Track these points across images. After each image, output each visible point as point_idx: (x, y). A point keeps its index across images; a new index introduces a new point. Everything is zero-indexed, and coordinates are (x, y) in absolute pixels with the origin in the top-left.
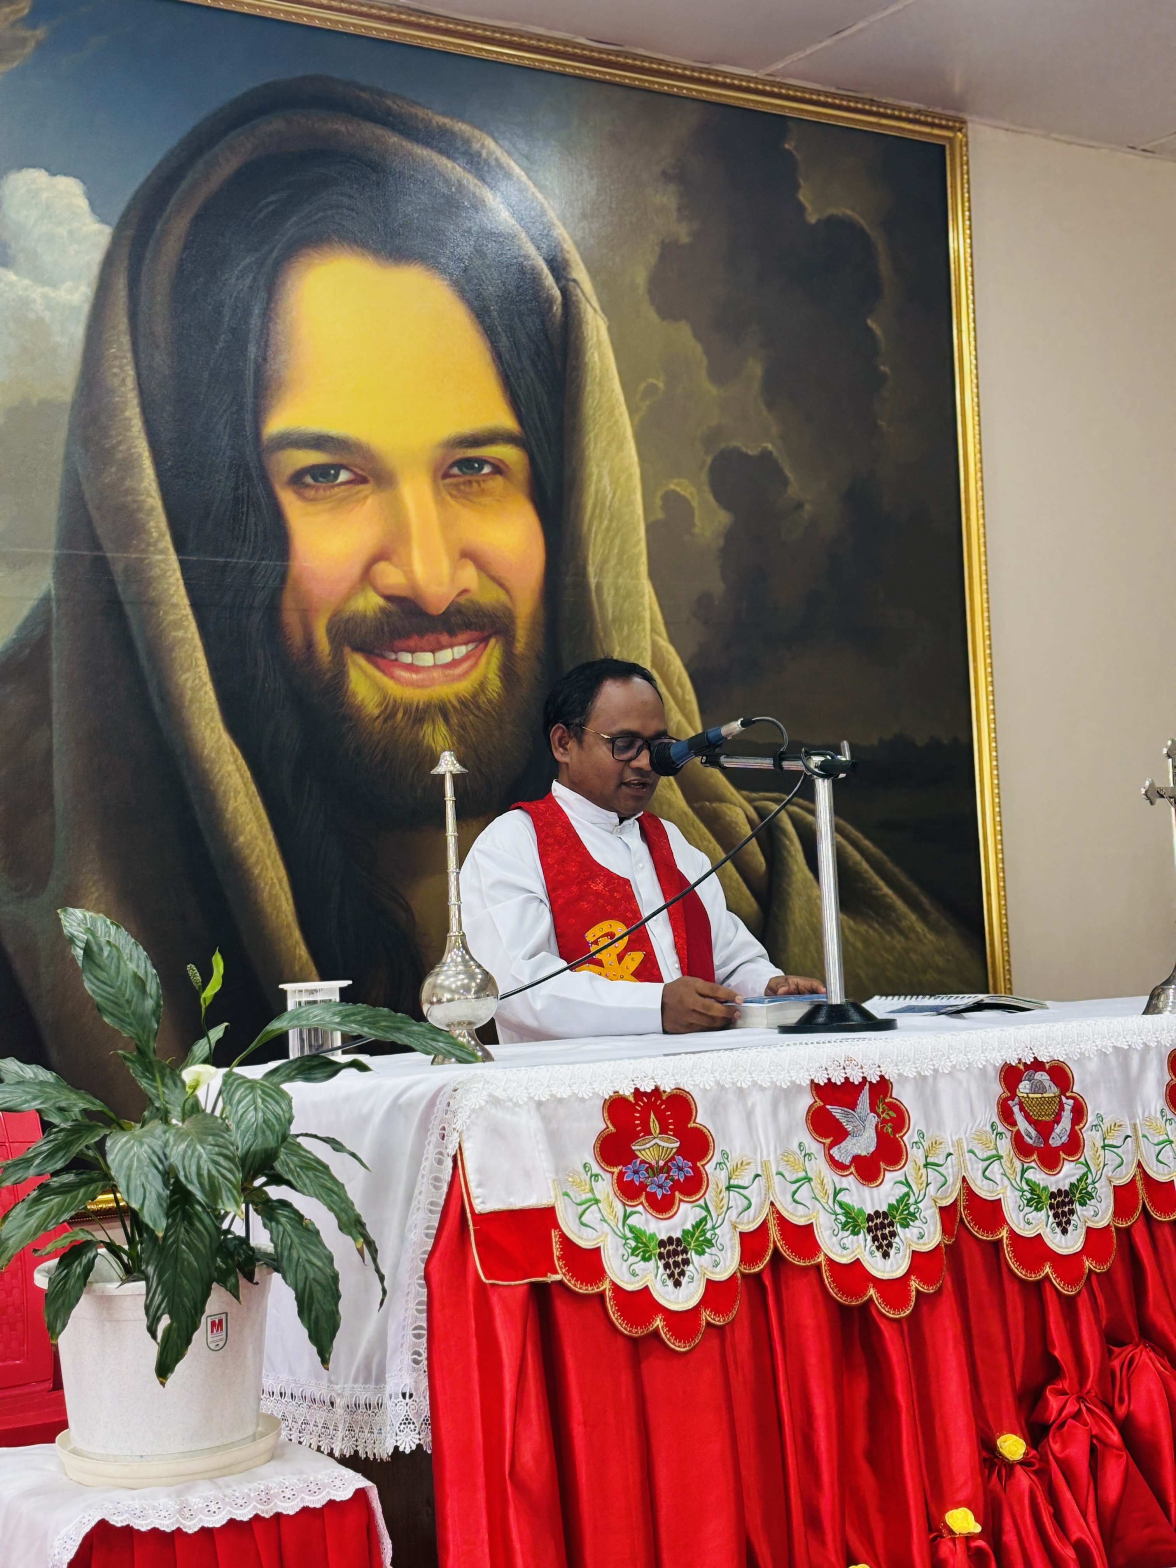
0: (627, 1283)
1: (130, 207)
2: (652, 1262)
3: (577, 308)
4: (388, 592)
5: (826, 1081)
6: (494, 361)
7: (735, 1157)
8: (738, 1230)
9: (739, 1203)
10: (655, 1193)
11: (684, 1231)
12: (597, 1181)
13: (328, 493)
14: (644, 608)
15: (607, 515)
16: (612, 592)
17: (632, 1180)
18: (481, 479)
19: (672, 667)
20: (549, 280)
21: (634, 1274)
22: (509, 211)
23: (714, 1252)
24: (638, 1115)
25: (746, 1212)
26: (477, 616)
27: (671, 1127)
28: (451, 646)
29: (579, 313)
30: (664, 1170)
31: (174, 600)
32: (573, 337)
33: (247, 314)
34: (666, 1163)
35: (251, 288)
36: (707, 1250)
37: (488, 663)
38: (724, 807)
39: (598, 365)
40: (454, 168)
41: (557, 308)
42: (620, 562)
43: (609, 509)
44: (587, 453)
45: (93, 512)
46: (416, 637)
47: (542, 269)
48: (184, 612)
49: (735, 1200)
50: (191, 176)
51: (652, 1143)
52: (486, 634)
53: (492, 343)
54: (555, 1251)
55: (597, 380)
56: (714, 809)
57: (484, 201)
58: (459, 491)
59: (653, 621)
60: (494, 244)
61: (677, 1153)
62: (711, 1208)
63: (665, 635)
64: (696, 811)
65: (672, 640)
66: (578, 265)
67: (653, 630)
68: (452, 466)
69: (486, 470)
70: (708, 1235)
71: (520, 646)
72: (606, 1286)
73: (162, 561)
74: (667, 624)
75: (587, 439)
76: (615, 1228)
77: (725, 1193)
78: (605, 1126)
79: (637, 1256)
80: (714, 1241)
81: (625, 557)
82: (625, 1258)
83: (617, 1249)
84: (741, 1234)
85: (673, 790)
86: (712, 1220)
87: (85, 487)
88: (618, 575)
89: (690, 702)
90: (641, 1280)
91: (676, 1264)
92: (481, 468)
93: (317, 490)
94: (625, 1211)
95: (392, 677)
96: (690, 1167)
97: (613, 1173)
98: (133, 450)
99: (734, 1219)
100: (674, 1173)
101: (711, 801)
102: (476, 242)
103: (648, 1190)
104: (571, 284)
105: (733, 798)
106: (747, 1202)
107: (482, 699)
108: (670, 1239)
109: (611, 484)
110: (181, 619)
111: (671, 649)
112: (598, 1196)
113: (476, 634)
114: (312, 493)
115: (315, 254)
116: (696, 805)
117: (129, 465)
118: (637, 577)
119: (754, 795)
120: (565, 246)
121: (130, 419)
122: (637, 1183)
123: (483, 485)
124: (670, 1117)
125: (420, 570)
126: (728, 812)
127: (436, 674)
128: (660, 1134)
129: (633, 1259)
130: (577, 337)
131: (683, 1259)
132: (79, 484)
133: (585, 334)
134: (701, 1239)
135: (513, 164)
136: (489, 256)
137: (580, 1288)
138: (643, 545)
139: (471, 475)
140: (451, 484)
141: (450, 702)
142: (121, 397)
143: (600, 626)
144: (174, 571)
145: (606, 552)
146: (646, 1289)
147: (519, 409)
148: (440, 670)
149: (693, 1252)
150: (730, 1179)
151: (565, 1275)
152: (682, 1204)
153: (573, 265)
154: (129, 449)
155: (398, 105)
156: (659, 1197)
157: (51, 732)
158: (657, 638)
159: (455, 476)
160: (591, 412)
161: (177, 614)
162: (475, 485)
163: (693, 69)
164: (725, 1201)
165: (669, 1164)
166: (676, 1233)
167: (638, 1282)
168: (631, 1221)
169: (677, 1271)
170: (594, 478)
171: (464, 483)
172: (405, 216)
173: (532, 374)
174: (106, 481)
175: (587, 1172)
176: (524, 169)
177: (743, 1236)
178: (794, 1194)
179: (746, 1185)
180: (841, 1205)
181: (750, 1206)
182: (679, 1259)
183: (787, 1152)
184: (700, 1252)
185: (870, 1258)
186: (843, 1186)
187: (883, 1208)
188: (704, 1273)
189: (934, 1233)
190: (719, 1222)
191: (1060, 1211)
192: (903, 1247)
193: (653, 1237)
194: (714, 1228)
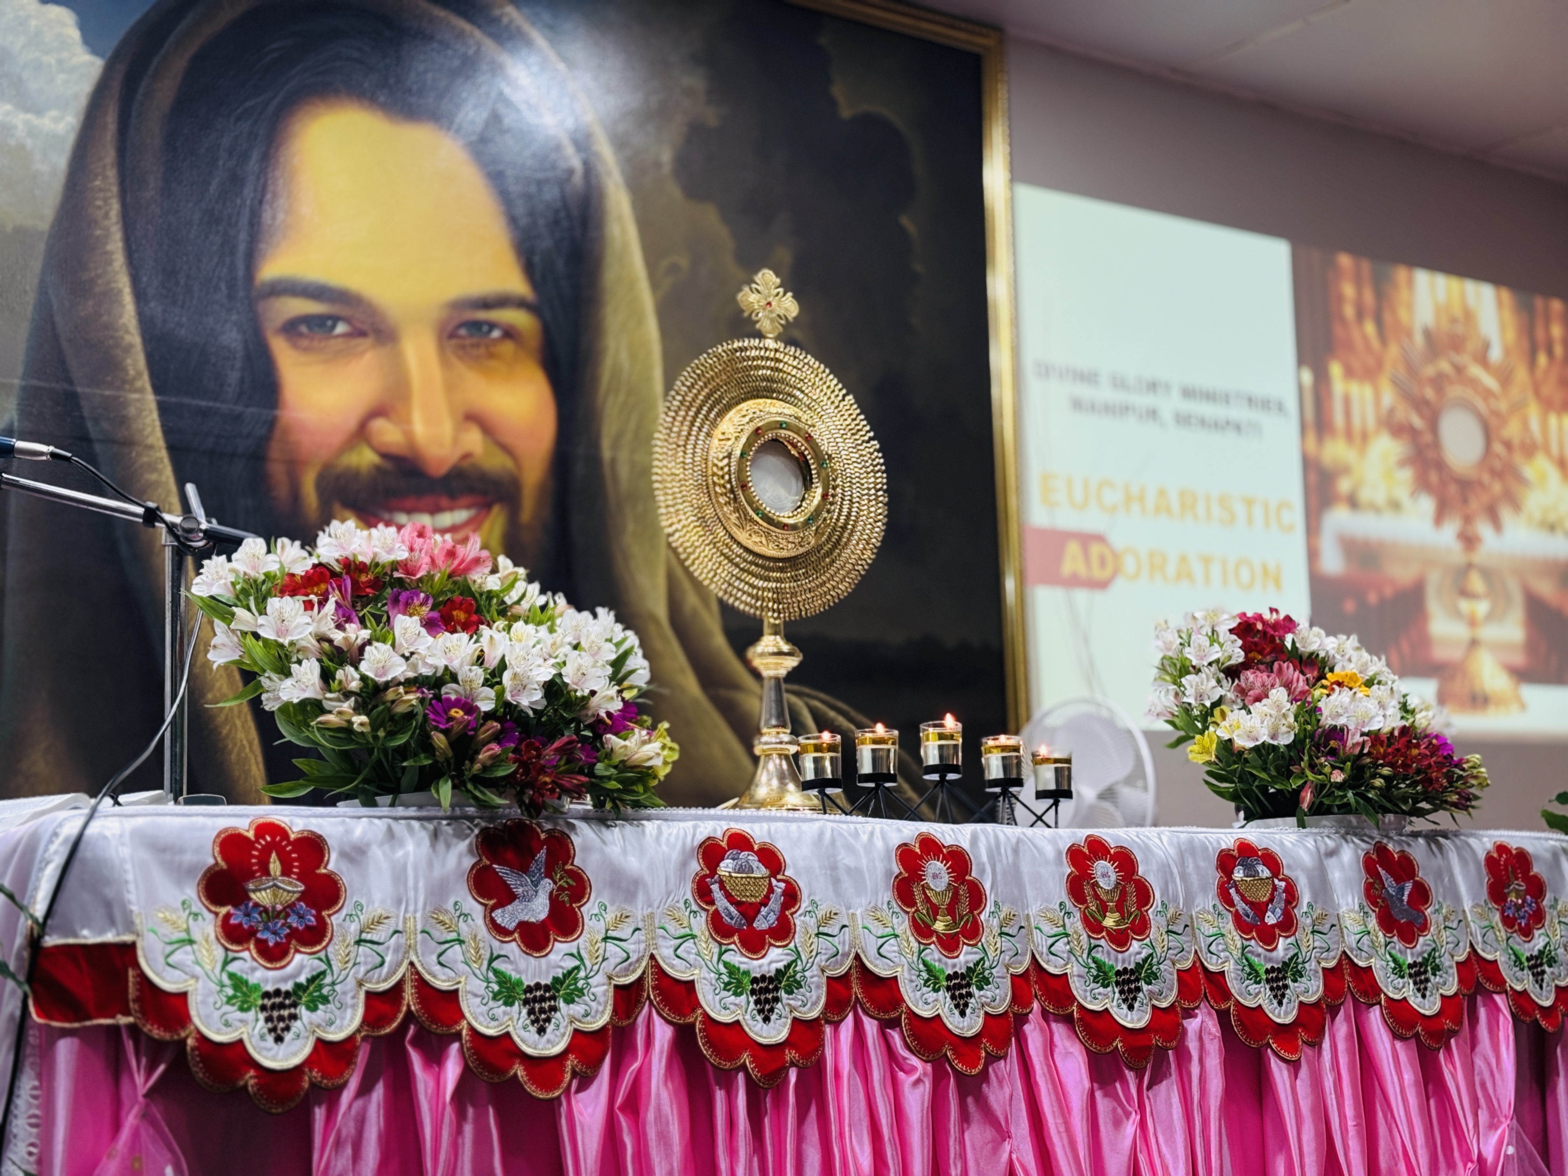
0: (215, 1033)
2: (252, 1013)
7: (371, 911)
8: (365, 989)
9: (370, 959)
10: (266, 940)
11: (296, 984)
12: (195, 920)
17: (241, 923)
21: (226, 1025)
23: (329, 1010)
24: (257, 854)
25: (377, 970)
27: (296, 870)
30: (282, 916)
34: (285, 908)
36: (321, 1006)
49: (365, 956)
51: (270, 884)
54: (130, 990)
61: (300, 899)
62: (333, 962)
70: (325, 991)
72: (189, 1034)
76: (209, 972)
77: (353, 947)
78: (215, 861)
79: (234, 1005)
80: (330, 998)
82: (218, 1005)
83: (209, 996)
84: (367, 993)
86: (333, 975)
90: (234, 1032)
91: (281, 1018)
96: (313, 916)
97: (217, 913)
99: (360, 976)
100: (293, 920)
103: (259, 935)
106: (379, 959)
108: (277, 992)
112: (194, 937)
122: (247, 928)
124: (295, 860)
128: (281, 875)
129: (227, 1008)
131: (290, 1014)
134: (315, 994)
137: (157, 1034)
146: (239, 1043)
149: (304, 1007)
150: (362, 932)
151: (139, 1018)
152: (298, 955)
156: (271, 945)
164: (352, 956)
165: (288, 910)
166: (285, 985)
167: (231, 1033)
168: (231, 967)
169: (281, 1025)
175: (186, 909)
177: (371, 996)
178: (440, 955)
179: (381, 941)
180: (496, 972)
181: (382, 964)
182: (285, 1013)
183: (439, 909)
184: (312, 1007)
185: (522, 1033)
186: (502, 953)
187: (546, 981)
188: (314, 1031)
189: (603, 1012)
190: (341, 978)
191: (763, 997)
192: (563, 1024)
193: (257, 987)
194: (333, 984)
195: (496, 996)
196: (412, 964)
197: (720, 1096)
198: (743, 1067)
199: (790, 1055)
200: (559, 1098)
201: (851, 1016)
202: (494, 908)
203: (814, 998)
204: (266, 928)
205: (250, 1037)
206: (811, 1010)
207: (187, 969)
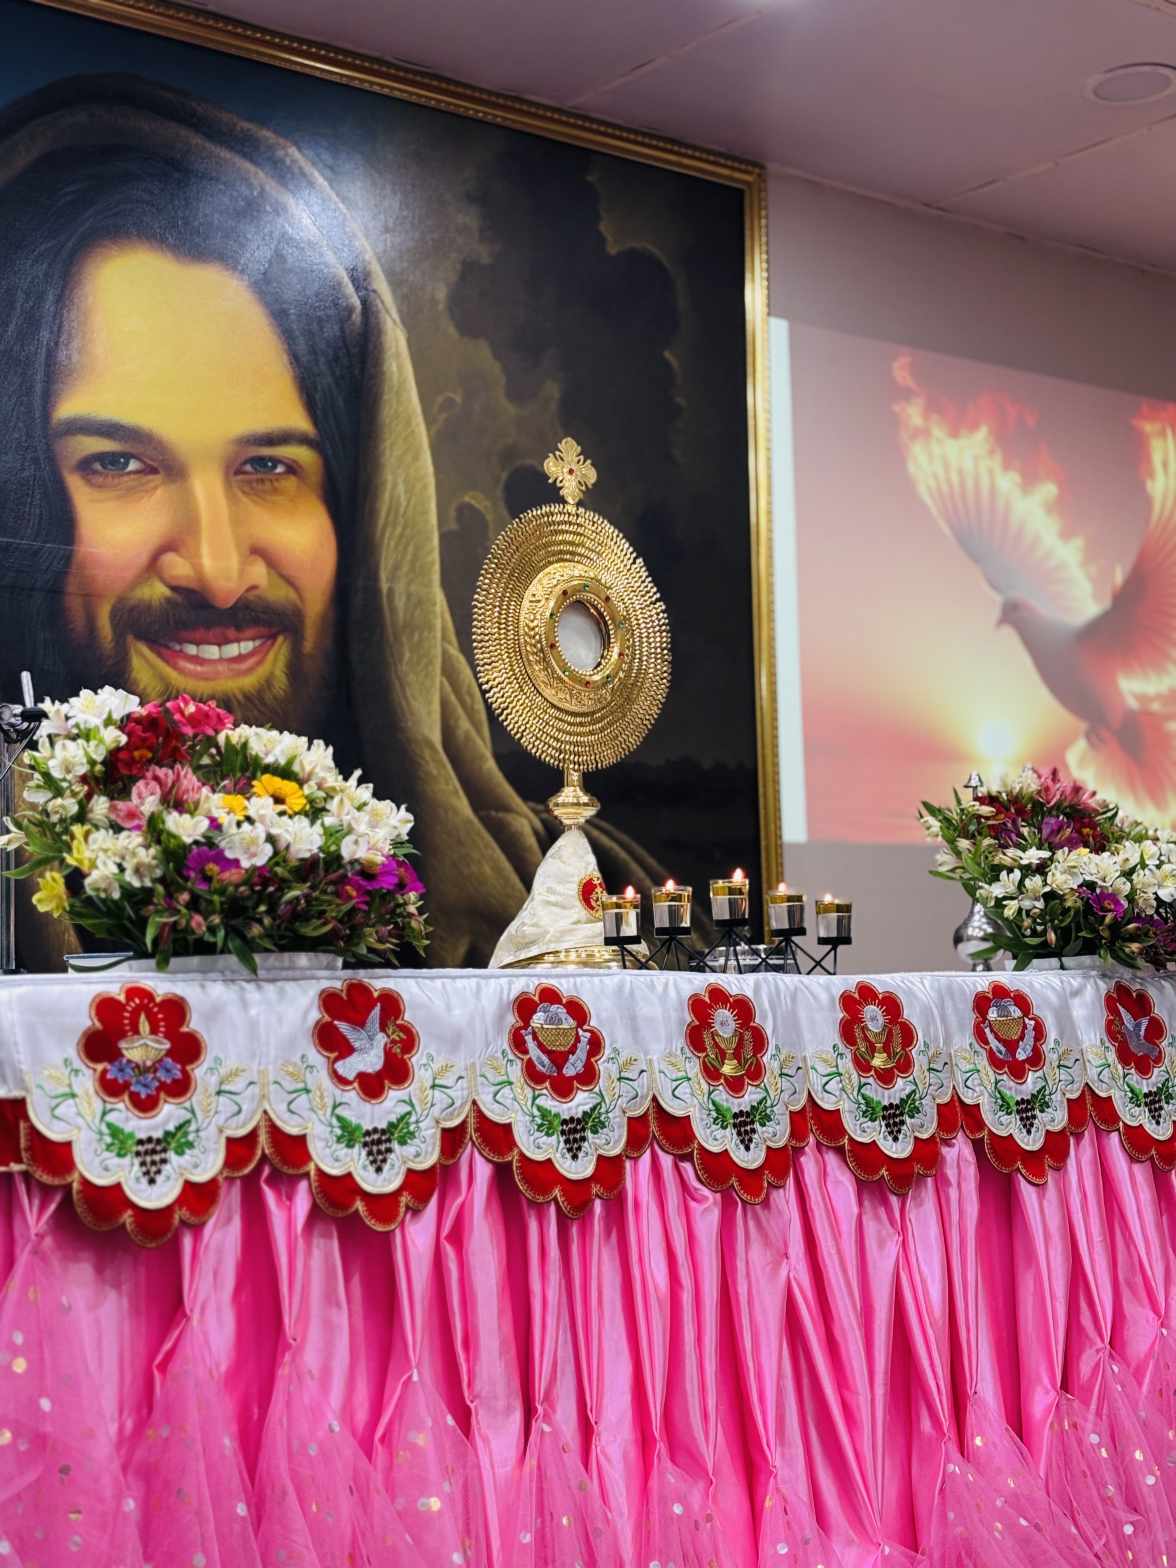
0: (97, 1178)
2: (127, 1159)
7: (229, 1064)
8: (225, 1135)
9: (228, 1108)
10: (139, 1093)
11: (165, 1132)
12: (76, 1076)
15: (401, 521)
17: (116, 1078)
18: (274, 478)
21: (106, 1170)
23: (195, 1154)
24: (127, 1015)
25: (235, 1119)
27: (162, 1029)
30: (151, 1071)
34: (154, 1064)
36: (187, 1151)
49: (224, 1105)
51: (140, 1043)
54: (22, 1139)
61: (167, 1055)
62: (197, 1111)
68: (245, 463)
70: (190, 1138)
72: (74, 1179)
76: (90, 1123)
77: (214, 1099)
78: (92, 1023)
79: (112, 1151)
80: (195, 1144)
82: (98, 1152)
83: (91, 1144)
84: (228, 1138)
86: (197, 1123)
90: (113, 1176)
91: (153, 1163)
94: (105, 1108)
96: (178, 1070)
97: (96, 1070)
100: (161, 1074)
103: (132, 1088)
106: (238, 1107)
108: (149, 1139)
109: (406, 491)
112: (76, 1091)
122: (121, 1082)
124: (163, 1020)
128: (148, 1035)
129: (106, 1154)
131: (161, 1159)
134: (182, 1140)
137: (47, 1179)
139: (265, 473)
140: (243, 481)
146: (118, 1186)
149: (173, 1153)
150: (221, 1083)
151: (30, 1165)
152: (166, 1105)
156: (143, 1097)
162: (268, 484)
164: (213, 1105)
165: (157, 1065)
166: (156, 1133)
167: (110, 1177)
168: (109, 1118)
169: (153, 1169)
170: (389, 485)
175: (67, 1067)
177: (230, 1141)
178: (290, 1103)
179: (238, 1091)
180: (339, 1119)
181: (239, 1111)
182: (157, 1158)
183: (287, 1062)
184: (180, 1153)
185: (362, 1172)
186: (344, 1100)
187: (383, 1125)
188: (182, 1174)
189: (432, 1153)
190: (204, 1126)
191: (571, 1137)
192: (397, 1164)
193: (131, 1135)
194: (198, 1131)
195: (339, 1139)
196: (265, 1112)
197: (533, 1226)
198: (555, 1200)
199: (595, 1189)
200: (393, 1231)
201: (648, 1153)
202: (336, 1060)
203: (616, 1137)
204: (138, 1082)
205: (127, 1180)
206: (613, 1148)
207: (71, 1121)
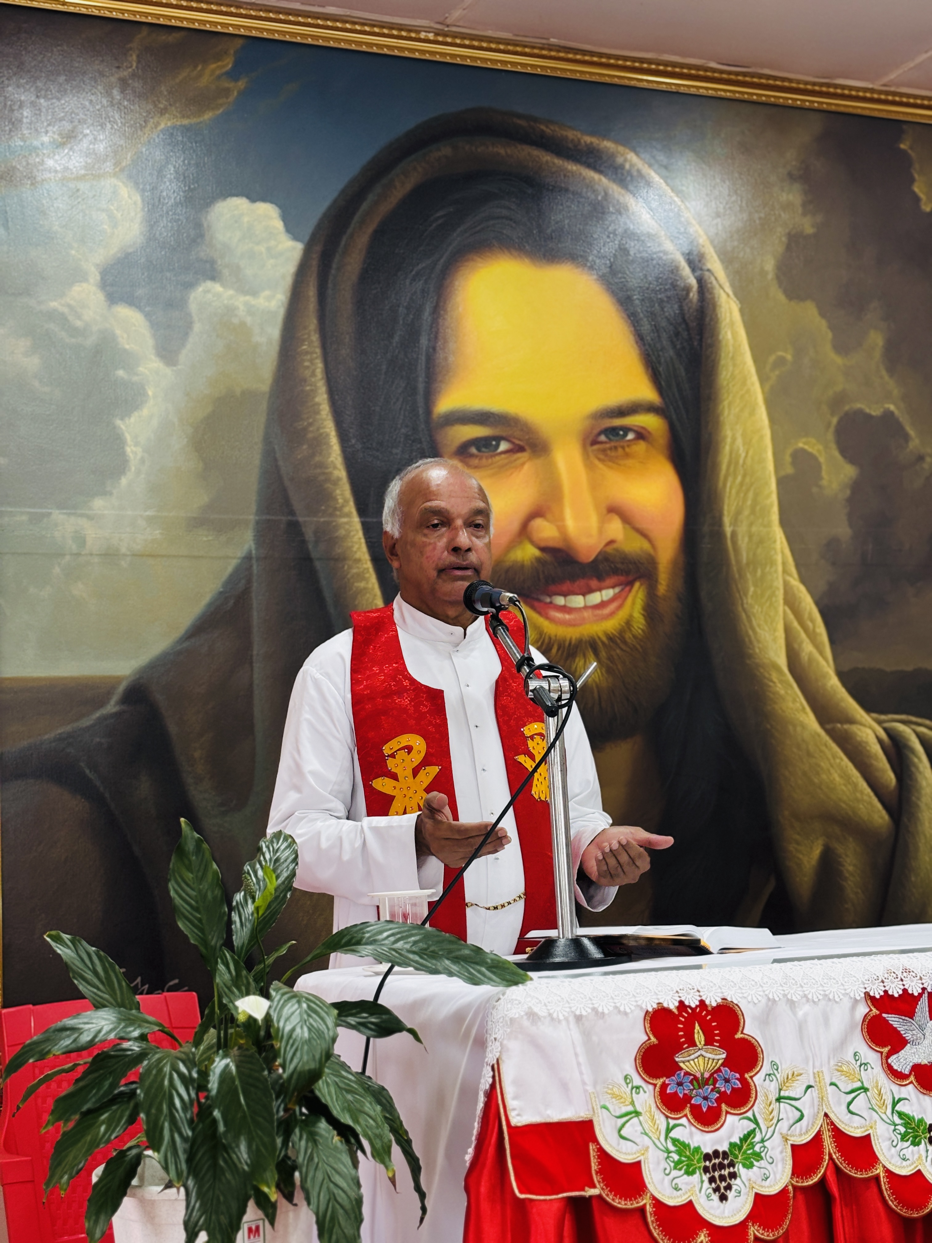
0: (669, 1197)
1: (319, 227)
2: (697, 1176)
3: (711, 293)
4: (543, 544)
5: (882, 994)
6: (637, 343)
7: (785, 1069)
8: (790, 1143)
9: (790, 1115)
10: (700, 1105)
11: (731, 1144)
12: (638, 1093)
13: (490, 461)
14: (776, 553)
15: (741, 471)
16: (746, 539)
17: (676, 1093)
18: (625, 444)
19: (803, 604)
20: (686, 271)
21: (677, 1189)
22: (649, 213)
23: (763, 1166)
24: (681, 1026)
25: (798, 1124)
26: (623, 563)
27: (717, 1038)
28: (600, 589)
29: (713, 298)
30: (710, 1082)
31: (357, 556)
32: (707, 319)
33: (419, 311)
34: (712, 1075)
35: (423, 291)
36: (755, 1163)
37: (634, 603)
38: (854, 728)
39: (731, 342)
40: (600, 180)
41: (694, 295)
42: (753, 512)
43: (743, 466)
44: (722, 418)
45: (287, 483)
46: (568, 582)
47: (680, 262)
48: (365, 566)
49: (786, 1112)
50: (371, 197)
51: (696, 1055)
52: (631, 578)
53: (634, 326)
54: (593, 1164)
55: (731, 355)
56: (846, 731)
57: (627, 206)
58: (606, 455)
59: (784, 564)
60: (636, 242)
61: (723, 1065)
62: (760, 1121)
63: (795, 574)
64: (828, 732)
65: (803, 581)
66: (712, 257)
67: (785, 571)
68: (600, 434)
69: (630, 436)
70: (757, 1148)
71: (662, 588)
72: (645, 1201)
73: (346, 523)
74: (798, 566)
75: (721, 407)
76: (657, 1142)
77: (775, 1105)
78: (647, 1038)
79: (680, 1169)
80: (763, 1154)
81: (758, 508)
82: (667, 1172)
83: (658, 1163)
84: (793, 1146)
85: (806, 713)
86: (761, 1132)
87: (281, 463)
88: (751, 525)
89: (821, 635)
90: (684, 1194)
91: (722, 1178)
92: (625, 435)
93: (481, 458)
94: (668, 1124)
95: (547, 618)
96: (737, 1079)
97: (655, 1085)
98: (322, 431)
99: (784, 1131)
100: (720, 1085)
101: (842, 723)
102: (620, 242)
103: (693, 1102)
104: (707, 273)
105: (863, 721)
106: (800, 1113)
107: (628, 636)
108: (716, 1153)
109: (744, 444)
110: (363, 572)
111: (802, 588)
112: (639, 1109)
113: (622, 578)
114: (476, 462)
115: (479, 259)
116: (828, 726)
117: (319, 443)
118: (769, 525)
119: (883, 717)
120: (701, 241)
121: (319, 404)
122: (681, 1096)
123: (627, 450)
124: (716, 1028)
125: (571, 523)
126: (859, 733)
127: (586, 614)
128: (705, 1045)
129: (675, 1173)
130: (711, 320)
131: (730, 1173)
132: (276, 460)
133: (719, 315)
134: (749, 1152)
135: (653, 174)
136: (632, 253)
137: (619, 1203)
138: (774, 498)
139: (617, 441)
140: (599, 450)
141: (599, 638)
142: (311, 385)
143: (735, 569)
144: (357, 531)
145: (740, 503)
146: (690, 1205)
147: (660, 383)
148: (590, 611)
149: (741, 1165)
150: (780, 1090)
151: (603, 1189)
152: (728, 1116)
153: (708, 257)
154: (318, 429)
155: (551, 130)
156: (705, 1110)
157: (252, 670)
158: (789, 578)
159: (601, 443)
160: (725, 383)
161: (358, 568)
162: (620, 450)
163: (814, 84)
164: (775, 1113)
165: (715, 1075)
166: (722, 1146)
167: (681, 1196)
168: (673, 1134)
169: (724, 1184)
170: (729, 440)
171: (611, 449)
172: (557, 223)
173: (671, 352)
174: (299, 457)
175: (627, 1084)
176: (662, 177)
177: (795, 1150)
178: (849, 1104)
179: (797, 1096)
180: (901, 1115)
181: (801, 1118)
182: (725, 1172)
183: (840, 1062)
184: (748, 1165)
186: (902, 1096)
188: (752, 1187)
190: (769, 1135)
193: (698, 1150)
194: (763, 1141)
195: (903, 1137)
196: (826, 1115)
204: (698, 1095)
205: (698, 1199)
207: (638, 1141)
